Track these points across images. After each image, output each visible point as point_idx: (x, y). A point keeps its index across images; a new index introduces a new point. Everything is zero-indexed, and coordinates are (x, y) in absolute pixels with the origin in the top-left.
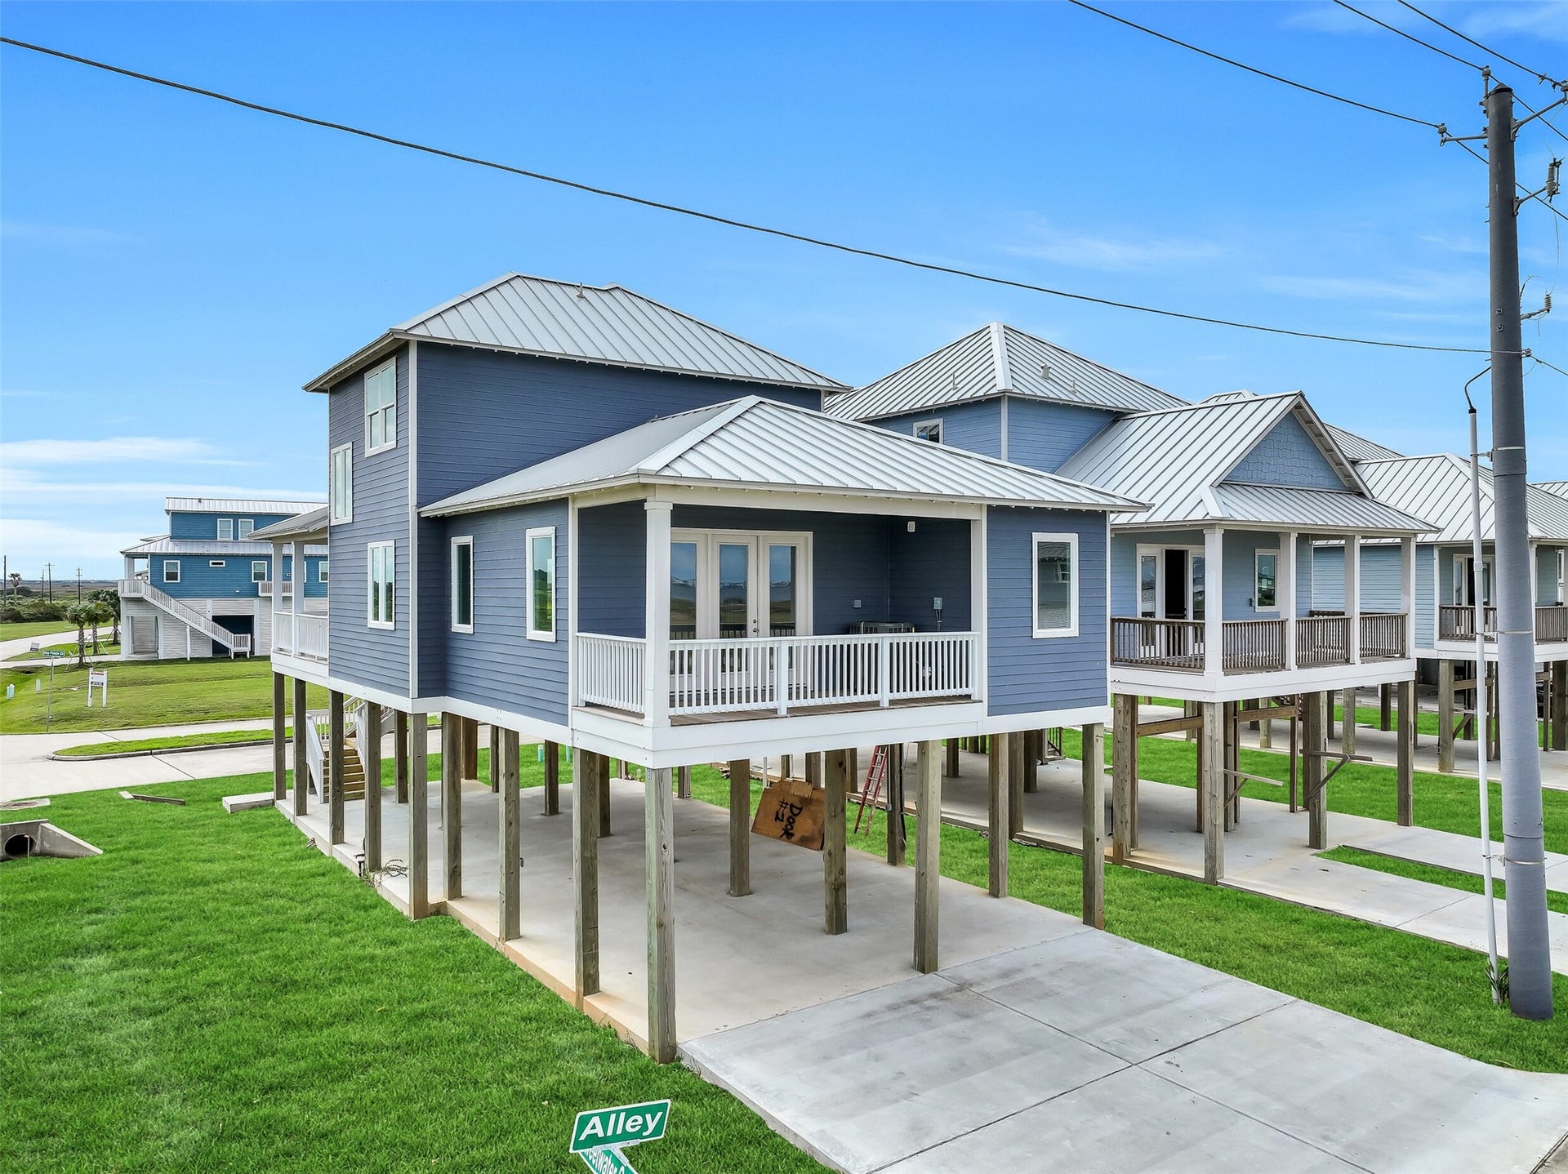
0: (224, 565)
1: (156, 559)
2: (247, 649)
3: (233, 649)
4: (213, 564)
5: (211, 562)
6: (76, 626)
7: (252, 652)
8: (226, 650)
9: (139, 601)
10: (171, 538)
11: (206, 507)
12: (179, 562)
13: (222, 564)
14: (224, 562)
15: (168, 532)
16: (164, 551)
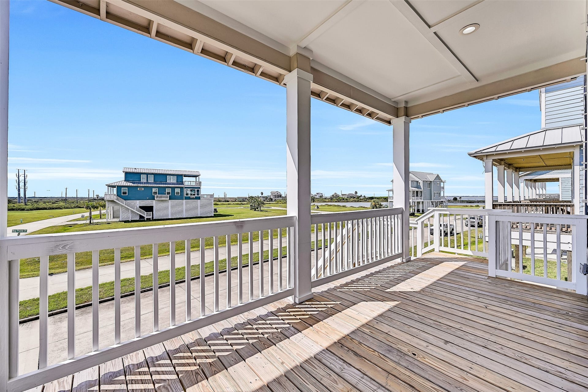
0: (143, 190)
1: (119, 188)
2: (151, 217)
3: (146, 217)
4: (139, 189)
5: (138, 188)
6: (89, 210)
7: (153, 218)
8: (144, 217)
9: (112, 201)
10: (125, 181)
11: (137, 171)
12: (127, 188)
13: (142, 189)
14: (143, 189)
15: (124, 179)
16: (122, 185)
